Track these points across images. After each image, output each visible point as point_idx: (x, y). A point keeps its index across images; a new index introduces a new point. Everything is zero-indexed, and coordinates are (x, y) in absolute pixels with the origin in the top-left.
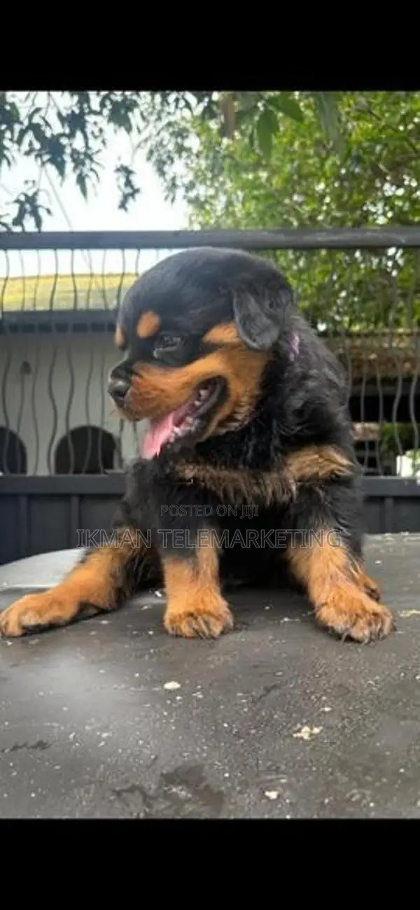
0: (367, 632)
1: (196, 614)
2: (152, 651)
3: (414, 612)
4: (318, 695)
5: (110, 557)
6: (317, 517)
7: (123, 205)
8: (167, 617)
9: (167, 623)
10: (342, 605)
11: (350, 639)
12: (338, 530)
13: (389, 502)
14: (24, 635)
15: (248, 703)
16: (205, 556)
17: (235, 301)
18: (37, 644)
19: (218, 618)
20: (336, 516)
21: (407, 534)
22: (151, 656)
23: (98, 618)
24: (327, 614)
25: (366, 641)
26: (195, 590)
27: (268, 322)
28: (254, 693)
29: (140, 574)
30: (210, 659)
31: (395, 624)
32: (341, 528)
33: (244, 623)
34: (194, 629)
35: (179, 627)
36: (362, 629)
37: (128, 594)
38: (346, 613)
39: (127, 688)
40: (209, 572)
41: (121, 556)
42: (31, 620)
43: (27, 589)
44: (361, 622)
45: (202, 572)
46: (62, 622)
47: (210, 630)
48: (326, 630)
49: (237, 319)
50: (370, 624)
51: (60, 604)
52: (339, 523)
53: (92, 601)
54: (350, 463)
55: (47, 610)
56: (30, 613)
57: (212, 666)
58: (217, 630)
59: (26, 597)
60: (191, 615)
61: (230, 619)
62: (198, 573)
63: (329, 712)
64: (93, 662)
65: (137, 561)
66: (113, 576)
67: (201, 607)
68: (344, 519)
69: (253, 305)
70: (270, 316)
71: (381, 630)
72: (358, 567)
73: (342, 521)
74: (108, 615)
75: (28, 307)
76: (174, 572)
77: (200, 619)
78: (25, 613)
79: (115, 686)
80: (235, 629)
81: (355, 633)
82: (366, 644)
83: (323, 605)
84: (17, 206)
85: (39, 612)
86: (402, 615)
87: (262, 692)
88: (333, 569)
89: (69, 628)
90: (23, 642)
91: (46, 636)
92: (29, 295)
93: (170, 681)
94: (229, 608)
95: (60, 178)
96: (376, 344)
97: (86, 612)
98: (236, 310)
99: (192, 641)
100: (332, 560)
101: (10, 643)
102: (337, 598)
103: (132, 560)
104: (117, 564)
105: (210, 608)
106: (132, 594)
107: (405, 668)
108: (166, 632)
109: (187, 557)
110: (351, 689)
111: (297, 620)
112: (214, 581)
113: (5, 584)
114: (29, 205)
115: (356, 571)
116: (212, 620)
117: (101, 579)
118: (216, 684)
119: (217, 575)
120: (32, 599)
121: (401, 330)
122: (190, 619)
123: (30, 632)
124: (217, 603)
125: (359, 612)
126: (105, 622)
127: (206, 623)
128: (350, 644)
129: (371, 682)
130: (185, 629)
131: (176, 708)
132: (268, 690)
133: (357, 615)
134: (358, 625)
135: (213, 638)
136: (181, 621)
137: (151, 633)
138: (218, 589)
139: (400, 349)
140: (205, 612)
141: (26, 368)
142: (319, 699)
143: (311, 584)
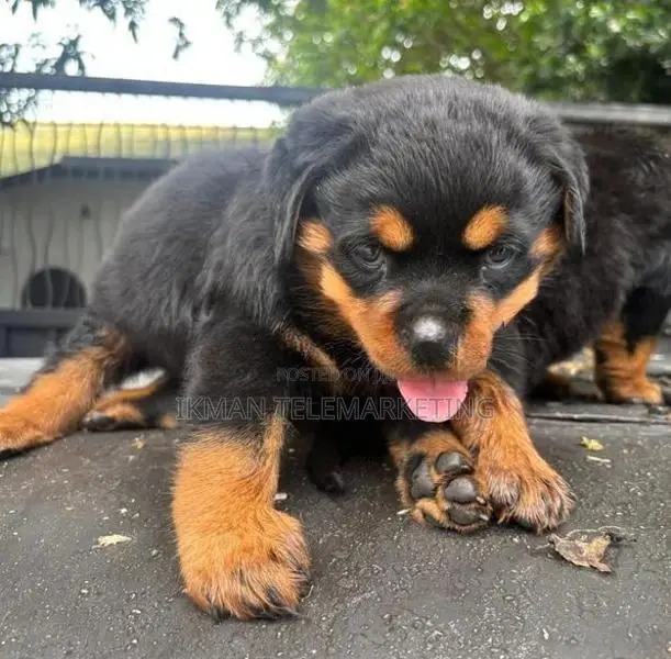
7: (176, 56)
75: (92, 153)
84: (61, 49)
92: (91, 141)
95: (112, 23)
114: (71, 50)
141: (85, 212)
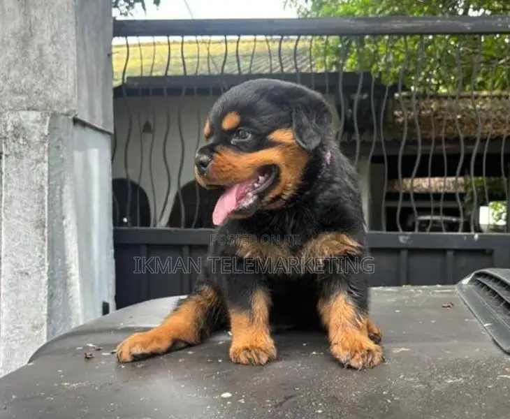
0: (361, 363)
1: (250, 349)
2: (218, 373)
3: (404, 349)
4: (317, 402)
5: (195, 307)
6: (336, 283)
8: (232, 350)
9: (231, 354)
10: (347, 344)
11: (350, 367)
12: (350, 293)
13: (450, 254)
14: (134, 361)
15: (271, 407)
16: (258, 307)
17: (294, 114)
18: (142, 367)
19: (265, 352)
20: (348, 282)
21: (439, 286)
22: (217, 376)
23: (187, 349)
24: (337, 350)
25: (360, 368)
26: (250, 332)
27: (314, 133)
28: (277, 401)
29: (217, 319)
30: (255, 378)
31: (384, 357)
32: (352, 291)
33: (285, 355)
34: (248, 358)
35: (239, 357)
36: (358, 360)
37: (207, 332)
38: (348, 350)
39: (197, 396)
40: (261, 319)
41: (203, 307)
42: (138, 350)
43: (137, 328)
44: (358, 356)
45: (256, 319)
46: (160, 352)
47: (259, 359)
48: (336, 361)
49: (294, 126)
50: (363, 356)
51: (159, 340)
52: (351, 288)
53: (182, 338)
54: (359, 245)
55: (149, 344)
56: (137, 346)
57: (255, 383)
58: (264, 359)
59: (136, 334)
60: (247, 349)
61: (274, 352)
62: (253, 320)
63: (321, 414)
64: (179, 380)
65: (214, 311)
66: (197, 320)
67: (255, 344)
68: (353, 284)
69: (305, 120)
70: (315, 130)
71: (372, 361)
72: (362, 318)
73: (352, 286)
74: (193, 348)
76: (237, 319)
77: (253, 352)
78: (134, 346)
79: (190, 395)
80: (278, 359)
81: (354, 363)
82: (360, 370)
83: (335, 344)
85: (144, 345)
86: (394, 352)
87: (282, 400)
88: (343, 319)
89: (165, 356)
90: (133, 366)
91: (148, 361)
93: (225, 392)
94: (275, 345)
96: (462, 106)
97: (177, 345)
98: (294, 120)
99: (247, 368)
100: (343, 313)
101: (123, 367)
102: (345, 339)
103: (211, 309)
104: (200, 313)
105: (260, 344)
106: (210, 333)
107: (379, 387)
108: (230, 360)
109: (246, 308)
110: (339, 399)
111: (322, 353)
112: (265, 326)
113: (122, 324)
115: (361, 321)
116: (261, 353)
117: (189, 323)
118: (254, 395)
119: (267, 320)
120: (140, 336)
121: (485, 93)
122: (246, 351)
123: (137, 358)
124: (266, 341)
125: (358, 349)
126: (190, 353)
127: (257, 355)
128: (350, 371)
129: (354, 395)
130: (243, 359)
131: (225, 409)
132: (287, 398)
133: (356, 351)
134: (355, 357)
135: (261, 364)
136: (239, 352)
137: (220, 361)
138: (268, 331)
139: (483, 110)
140: (256, 347)
141: (147, 128)
142: (316, 404)
143: (330, 329)
